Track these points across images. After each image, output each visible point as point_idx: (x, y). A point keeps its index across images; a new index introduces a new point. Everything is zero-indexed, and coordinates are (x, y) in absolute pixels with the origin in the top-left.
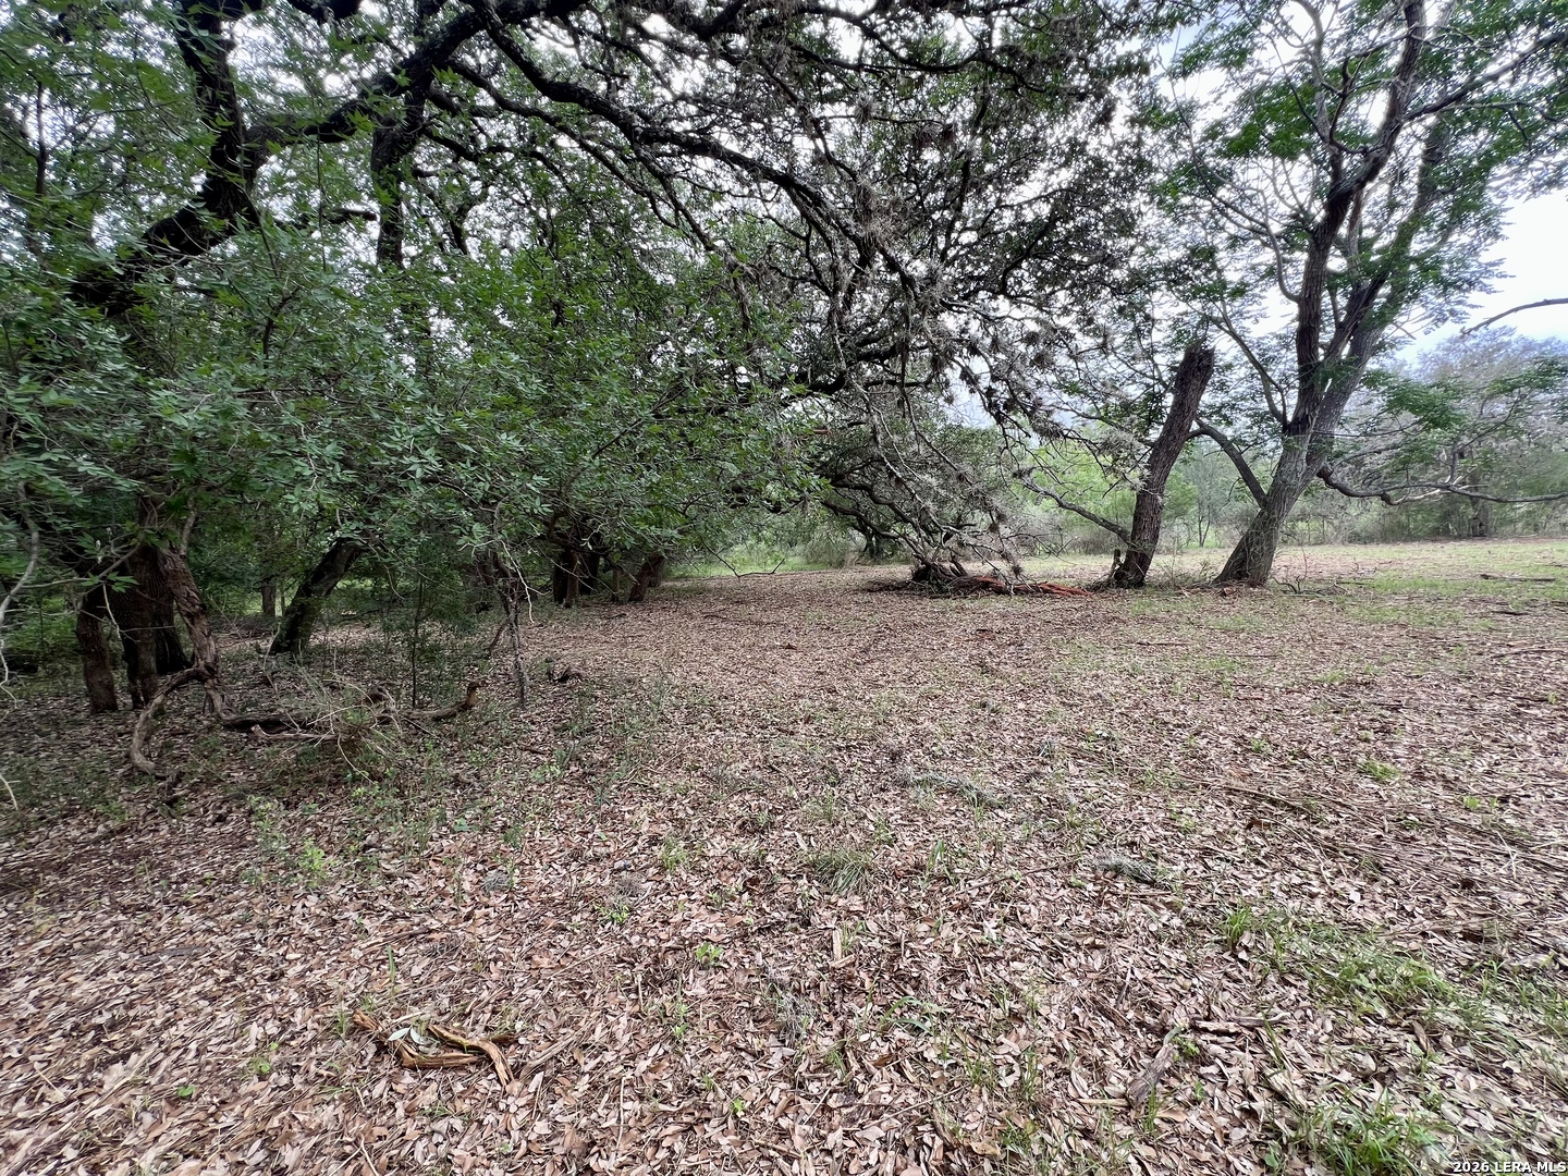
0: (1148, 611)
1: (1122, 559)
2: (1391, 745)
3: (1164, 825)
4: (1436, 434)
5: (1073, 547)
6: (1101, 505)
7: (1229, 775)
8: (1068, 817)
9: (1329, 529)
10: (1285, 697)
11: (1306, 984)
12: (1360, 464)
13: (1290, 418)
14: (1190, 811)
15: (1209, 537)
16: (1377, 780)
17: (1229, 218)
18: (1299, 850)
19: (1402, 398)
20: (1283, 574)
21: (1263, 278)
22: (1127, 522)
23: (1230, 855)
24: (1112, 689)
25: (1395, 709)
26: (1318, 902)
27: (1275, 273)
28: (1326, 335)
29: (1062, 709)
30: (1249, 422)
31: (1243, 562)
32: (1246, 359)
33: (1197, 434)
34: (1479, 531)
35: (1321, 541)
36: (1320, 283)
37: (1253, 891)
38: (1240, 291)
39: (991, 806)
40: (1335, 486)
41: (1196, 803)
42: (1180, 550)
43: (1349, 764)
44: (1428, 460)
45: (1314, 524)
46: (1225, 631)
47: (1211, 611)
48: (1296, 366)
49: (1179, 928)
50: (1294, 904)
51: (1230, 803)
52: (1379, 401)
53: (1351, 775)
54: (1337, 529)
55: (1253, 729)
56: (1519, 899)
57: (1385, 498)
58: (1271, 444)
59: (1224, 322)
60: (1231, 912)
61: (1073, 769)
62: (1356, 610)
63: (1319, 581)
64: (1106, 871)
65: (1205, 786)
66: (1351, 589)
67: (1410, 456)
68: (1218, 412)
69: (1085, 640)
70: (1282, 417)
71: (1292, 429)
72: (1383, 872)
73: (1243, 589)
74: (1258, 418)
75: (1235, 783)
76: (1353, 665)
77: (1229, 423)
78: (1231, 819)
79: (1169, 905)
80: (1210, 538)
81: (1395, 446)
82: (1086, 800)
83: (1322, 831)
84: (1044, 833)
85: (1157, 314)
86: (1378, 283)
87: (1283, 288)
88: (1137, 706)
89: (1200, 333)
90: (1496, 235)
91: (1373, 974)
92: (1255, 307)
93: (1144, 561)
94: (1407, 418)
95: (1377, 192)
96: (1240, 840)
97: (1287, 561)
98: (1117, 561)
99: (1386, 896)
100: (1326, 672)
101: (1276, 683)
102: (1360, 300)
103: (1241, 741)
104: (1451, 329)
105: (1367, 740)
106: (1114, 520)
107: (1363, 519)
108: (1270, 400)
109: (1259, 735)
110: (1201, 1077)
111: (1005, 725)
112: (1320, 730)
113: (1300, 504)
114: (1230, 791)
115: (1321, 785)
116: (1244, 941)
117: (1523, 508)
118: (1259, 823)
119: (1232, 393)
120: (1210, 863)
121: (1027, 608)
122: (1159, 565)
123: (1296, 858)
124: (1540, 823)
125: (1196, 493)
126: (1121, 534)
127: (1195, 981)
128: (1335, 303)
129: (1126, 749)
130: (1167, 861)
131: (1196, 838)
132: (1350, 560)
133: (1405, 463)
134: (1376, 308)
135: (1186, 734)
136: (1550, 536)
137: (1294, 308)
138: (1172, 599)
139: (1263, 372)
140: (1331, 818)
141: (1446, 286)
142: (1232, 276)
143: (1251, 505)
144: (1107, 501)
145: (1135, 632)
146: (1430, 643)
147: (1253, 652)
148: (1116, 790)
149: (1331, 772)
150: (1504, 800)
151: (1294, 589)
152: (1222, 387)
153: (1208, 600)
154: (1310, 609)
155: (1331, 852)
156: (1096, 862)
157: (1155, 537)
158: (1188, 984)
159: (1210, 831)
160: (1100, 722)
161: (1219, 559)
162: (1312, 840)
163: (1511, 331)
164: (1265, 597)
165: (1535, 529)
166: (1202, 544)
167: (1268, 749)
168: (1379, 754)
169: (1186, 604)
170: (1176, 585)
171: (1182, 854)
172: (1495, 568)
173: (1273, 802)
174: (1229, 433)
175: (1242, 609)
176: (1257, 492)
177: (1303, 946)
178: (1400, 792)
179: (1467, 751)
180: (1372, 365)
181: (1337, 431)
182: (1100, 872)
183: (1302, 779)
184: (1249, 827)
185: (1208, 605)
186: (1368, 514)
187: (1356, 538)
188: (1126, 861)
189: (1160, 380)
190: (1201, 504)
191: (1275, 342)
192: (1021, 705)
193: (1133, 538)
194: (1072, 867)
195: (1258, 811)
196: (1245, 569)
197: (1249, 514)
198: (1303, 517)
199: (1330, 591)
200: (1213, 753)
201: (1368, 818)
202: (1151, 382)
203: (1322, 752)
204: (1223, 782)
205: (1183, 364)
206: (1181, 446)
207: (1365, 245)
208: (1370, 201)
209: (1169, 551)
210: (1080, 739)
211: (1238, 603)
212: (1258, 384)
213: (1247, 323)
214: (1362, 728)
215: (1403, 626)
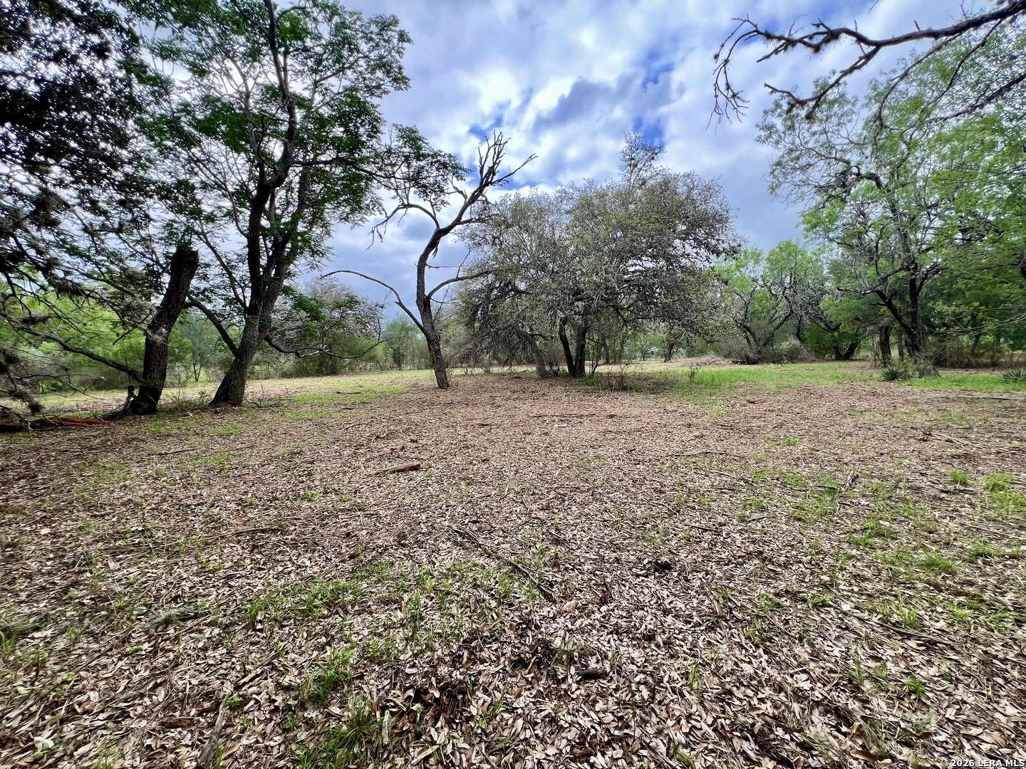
0: (163, 430)
1: (136, 393)
2: (313, 481)
3: (197, 574)
4: (315, 323)
5: (83, 383)
6: (112, 350)
7: (237, 524)
8: (115, 604)
9: (272, 370)
10: (261, 469)
11: (292, 621)
12: (284, 335)
13: (248, 305)
14: (215, 557)
15: (201, 375)
16: (309, 501)
17: (201, 170)
18: (280, 552)
19: (300, 303)
20: (250, 397)
21: (225, 216)
22: (138, 364)
23: (243, 573)
24: (141, 493)
25: (312, 463)
26: (292, 575)
27: (232, 215)
28: (263, 261)
29: (93, 522)
30: (223, 303)
31: (227, 389)
32: (218, 263)
33: (190, 305)
34: (333, 372)
35: (268, 377)
36: (258, 231)
37: (260, 587)
38: (211, 218)
39: (24, 634)
40: (273, 346)
41: (218, 550)
42: (183, 385)
43: (297, 496)
44: (313, 336)
45: (264, 367)
46: (221, 436)
47: (209, 424)
48: (248, 274)
49: (219, 634)
50: (282, 582)
51: (239, 542)
52: (290, 303)
53: (299, 501)
54: (276, 370)
55: (246, 493)
56: (364, 532)
57: (297, 354)
58: (238, 318)
59: (202, 235)
60: (249, 606)
61: (112, 565)
62: (289, 414)
63: (270, 400)
64: (157, 627)
65: (222, 537)
66: (285, 403)
67: (305, 333)
68: (203, 293)
69: (108, 459)
70: (244, 304)
71: (250, 311)
72: (318, 545)
73: (229, 407)
74: (229, 302)
75: (240, 529)
76: (292, 444)
77: (210, 302)
78: (240, 551)
79: (209, 625)
80: (203, 375)
81: (299, 327)
82: (131, 584)
83: (289, 537)
84: (93, 627)
85: (152, 214)
86: (285, 242)
87: (237, 225)
88: (164, 500)
89: (187, 238)
90: (328, 233)
91: (320, 597)
92: (221, 232)
93: (157, 394)
94: (303, 314)
95: (281, 193)
96: (248, 561)
97: (253, 389)
98: (131, 394)
99: (320, 556)
100: (280, 450)
101: (254, 462)
102: (278, 247)
103: (240, 502)
104: (316, 273)
105: (303, 482)
106: (123, 362)
107: (287, 365)
108: (235, 292)
109: (250, 495)
110: (245, 713)
111: (26, 554)
112: (281, 483)
113: (257, 356)
114: (238, 534)
115: (285, 512)
116: (259, 618)
117: (348, 361)
118: (257, 547)
119: (211, 282)
120: (233, 583)
121: (36, 442)
122: (168, 395)
123: (279, 557)
124: (367, 498)
125: (190, 345)
126: (132, 373)
127: (233, 660)
128: (265, 244)
129: (160, 534)
130: (204, 596)
131: (221, 573)
132: (283, 387)
133: (304, 336)
134: (285, 254)
135: (204, 509)
136: (357, 373)
137: (245, 240)
138: (181, 419)
139: (230, 274)
140: (292, 528)
141: (314, 253)
142: (206, 208)
143: (229, 355)
144: (116, 348)
145: (154, 447)
146: (321, 426)
147: (240, 446)
148: (156, 566)
149: (289, 504)
150: (355, 493)
151: (258, 406)
152: (205, 277)
153: (207, 418)
154: (267, 416)
155: (295, 546)
156: (148, 625)
157: (163, 376)
158: (229, 664)
159: (230, 564)
160: (134, 521)
161: (212, 389)
162: (285, 544)
163: (337, 280)
164: (241, 412)
165: (352, 371)
166: (197, 380)
167: (257, 501)
168: (309, 487)
169: (191, 421)
170: (181, 409)
171: (214, 587)
172: (341, 388)
173: (263, 531)
174: (209, 307)
175: (229, 422)
176: (232, 346)
177: (288, 603)
178: (320, 503)
179: (341, 475)
180: (286, 283)
181: (273, 316)
182: (153, 631)
183: (276, 513)
184: (252, 551)
185: (207, 421)
186: (288, 362)
187: (286, 375)
188: (173, 612)
189: (157, 262)
190: (194, 353)
191: (235, 257)
192: (45, 531)
193: (145, 377)
194: (126, 640)
195: (254, 540)
196: (229, 395)
197: (228, 360)
198: (258, 363)
199: (276, 405)
200: (224, 515)
201: (309, 520)
202: (151, 263)
203: (283, 494)
204: (233, 531)
205: (175, 255)
206: (179, 312)
207: (279, 218)
208: (278, 197)
209: (173, 385)
210: (116, 540)
211: (226, 416)
212: (227, 280)
213: (217, 240)
214: (300, 476)
215: (311, 420)
